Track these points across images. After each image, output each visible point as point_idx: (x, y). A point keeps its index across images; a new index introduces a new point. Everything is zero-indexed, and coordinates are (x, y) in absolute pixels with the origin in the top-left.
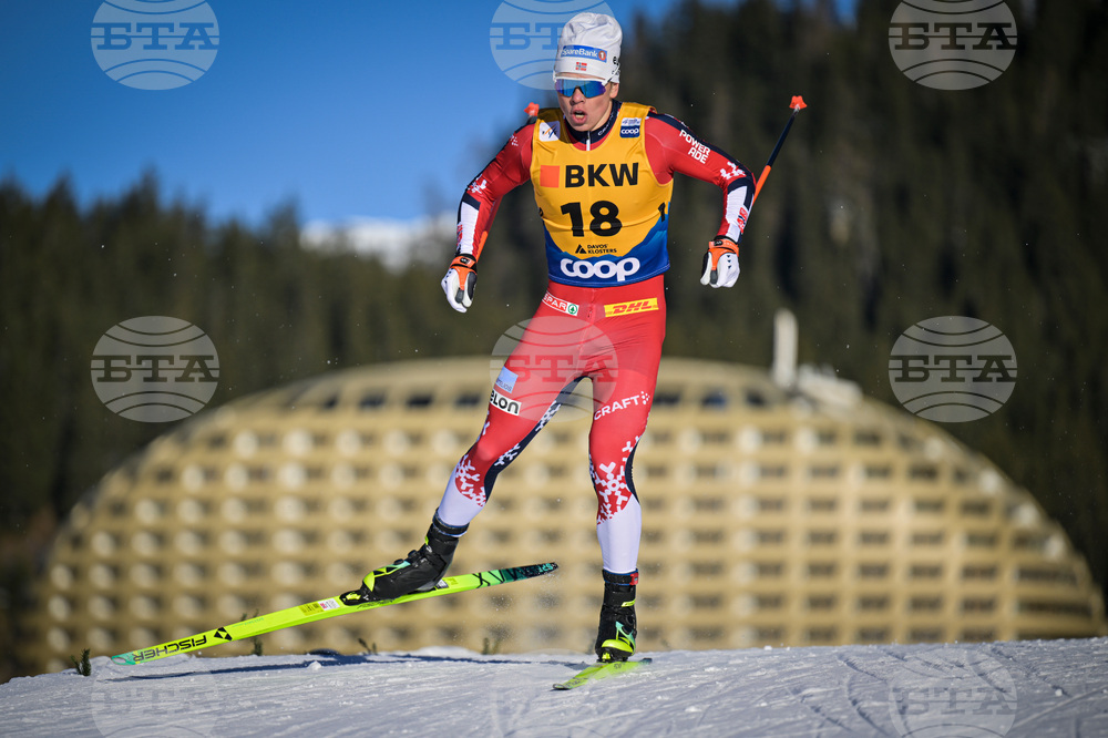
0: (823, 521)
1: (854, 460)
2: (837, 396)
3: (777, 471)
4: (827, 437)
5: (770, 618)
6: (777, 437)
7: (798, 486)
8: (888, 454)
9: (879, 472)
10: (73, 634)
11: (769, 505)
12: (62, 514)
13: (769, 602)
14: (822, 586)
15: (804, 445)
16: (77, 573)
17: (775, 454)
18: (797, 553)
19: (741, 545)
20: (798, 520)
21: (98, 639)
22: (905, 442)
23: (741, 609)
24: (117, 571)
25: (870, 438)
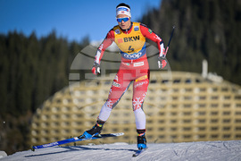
0: (214, 109)
1: (221, 95)
2: (217, 79)
3: (203, 98)
4: (215, 90)
5: (202, 133)
6: (203, 90)
7: (209, 101)
8: (229, 93)
9: (227, 98)
10: (37, 139)
11: (202, 106)
12: (34, 111)
13: (202, 129)
14: (214, 125)
15: (210, 92)
16: (38, 124)
17: (203, 94)
18: (208, 117)
19: (195, 116)
20: (209, 109)
21: (43, 140)
22: (234, 90)
23: (195, 131)
24: (47, 124)
25: (225, 90)
